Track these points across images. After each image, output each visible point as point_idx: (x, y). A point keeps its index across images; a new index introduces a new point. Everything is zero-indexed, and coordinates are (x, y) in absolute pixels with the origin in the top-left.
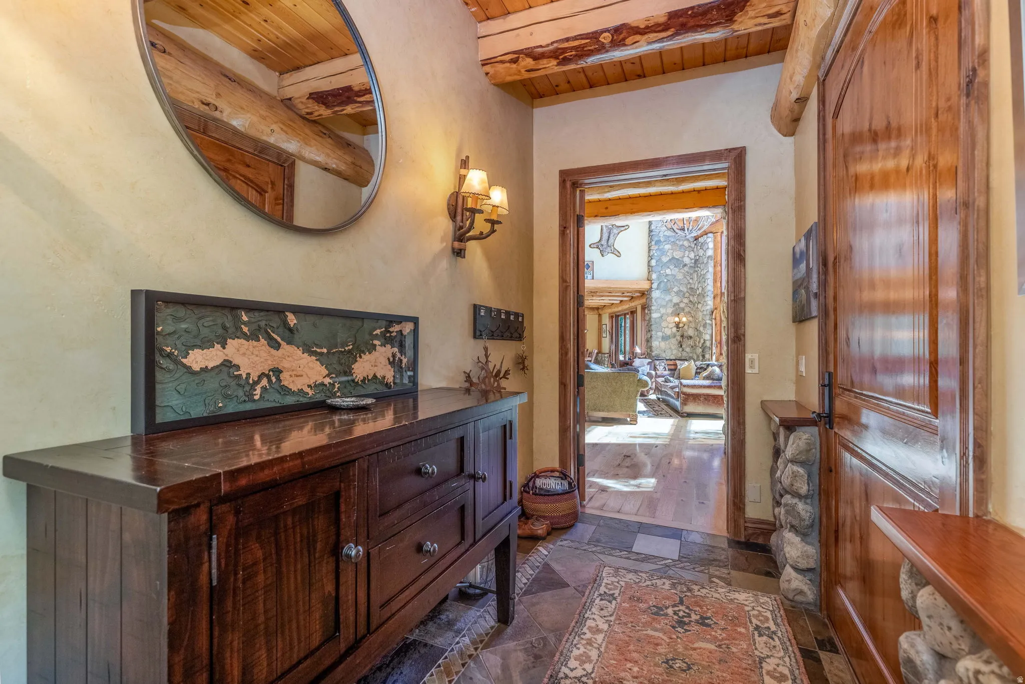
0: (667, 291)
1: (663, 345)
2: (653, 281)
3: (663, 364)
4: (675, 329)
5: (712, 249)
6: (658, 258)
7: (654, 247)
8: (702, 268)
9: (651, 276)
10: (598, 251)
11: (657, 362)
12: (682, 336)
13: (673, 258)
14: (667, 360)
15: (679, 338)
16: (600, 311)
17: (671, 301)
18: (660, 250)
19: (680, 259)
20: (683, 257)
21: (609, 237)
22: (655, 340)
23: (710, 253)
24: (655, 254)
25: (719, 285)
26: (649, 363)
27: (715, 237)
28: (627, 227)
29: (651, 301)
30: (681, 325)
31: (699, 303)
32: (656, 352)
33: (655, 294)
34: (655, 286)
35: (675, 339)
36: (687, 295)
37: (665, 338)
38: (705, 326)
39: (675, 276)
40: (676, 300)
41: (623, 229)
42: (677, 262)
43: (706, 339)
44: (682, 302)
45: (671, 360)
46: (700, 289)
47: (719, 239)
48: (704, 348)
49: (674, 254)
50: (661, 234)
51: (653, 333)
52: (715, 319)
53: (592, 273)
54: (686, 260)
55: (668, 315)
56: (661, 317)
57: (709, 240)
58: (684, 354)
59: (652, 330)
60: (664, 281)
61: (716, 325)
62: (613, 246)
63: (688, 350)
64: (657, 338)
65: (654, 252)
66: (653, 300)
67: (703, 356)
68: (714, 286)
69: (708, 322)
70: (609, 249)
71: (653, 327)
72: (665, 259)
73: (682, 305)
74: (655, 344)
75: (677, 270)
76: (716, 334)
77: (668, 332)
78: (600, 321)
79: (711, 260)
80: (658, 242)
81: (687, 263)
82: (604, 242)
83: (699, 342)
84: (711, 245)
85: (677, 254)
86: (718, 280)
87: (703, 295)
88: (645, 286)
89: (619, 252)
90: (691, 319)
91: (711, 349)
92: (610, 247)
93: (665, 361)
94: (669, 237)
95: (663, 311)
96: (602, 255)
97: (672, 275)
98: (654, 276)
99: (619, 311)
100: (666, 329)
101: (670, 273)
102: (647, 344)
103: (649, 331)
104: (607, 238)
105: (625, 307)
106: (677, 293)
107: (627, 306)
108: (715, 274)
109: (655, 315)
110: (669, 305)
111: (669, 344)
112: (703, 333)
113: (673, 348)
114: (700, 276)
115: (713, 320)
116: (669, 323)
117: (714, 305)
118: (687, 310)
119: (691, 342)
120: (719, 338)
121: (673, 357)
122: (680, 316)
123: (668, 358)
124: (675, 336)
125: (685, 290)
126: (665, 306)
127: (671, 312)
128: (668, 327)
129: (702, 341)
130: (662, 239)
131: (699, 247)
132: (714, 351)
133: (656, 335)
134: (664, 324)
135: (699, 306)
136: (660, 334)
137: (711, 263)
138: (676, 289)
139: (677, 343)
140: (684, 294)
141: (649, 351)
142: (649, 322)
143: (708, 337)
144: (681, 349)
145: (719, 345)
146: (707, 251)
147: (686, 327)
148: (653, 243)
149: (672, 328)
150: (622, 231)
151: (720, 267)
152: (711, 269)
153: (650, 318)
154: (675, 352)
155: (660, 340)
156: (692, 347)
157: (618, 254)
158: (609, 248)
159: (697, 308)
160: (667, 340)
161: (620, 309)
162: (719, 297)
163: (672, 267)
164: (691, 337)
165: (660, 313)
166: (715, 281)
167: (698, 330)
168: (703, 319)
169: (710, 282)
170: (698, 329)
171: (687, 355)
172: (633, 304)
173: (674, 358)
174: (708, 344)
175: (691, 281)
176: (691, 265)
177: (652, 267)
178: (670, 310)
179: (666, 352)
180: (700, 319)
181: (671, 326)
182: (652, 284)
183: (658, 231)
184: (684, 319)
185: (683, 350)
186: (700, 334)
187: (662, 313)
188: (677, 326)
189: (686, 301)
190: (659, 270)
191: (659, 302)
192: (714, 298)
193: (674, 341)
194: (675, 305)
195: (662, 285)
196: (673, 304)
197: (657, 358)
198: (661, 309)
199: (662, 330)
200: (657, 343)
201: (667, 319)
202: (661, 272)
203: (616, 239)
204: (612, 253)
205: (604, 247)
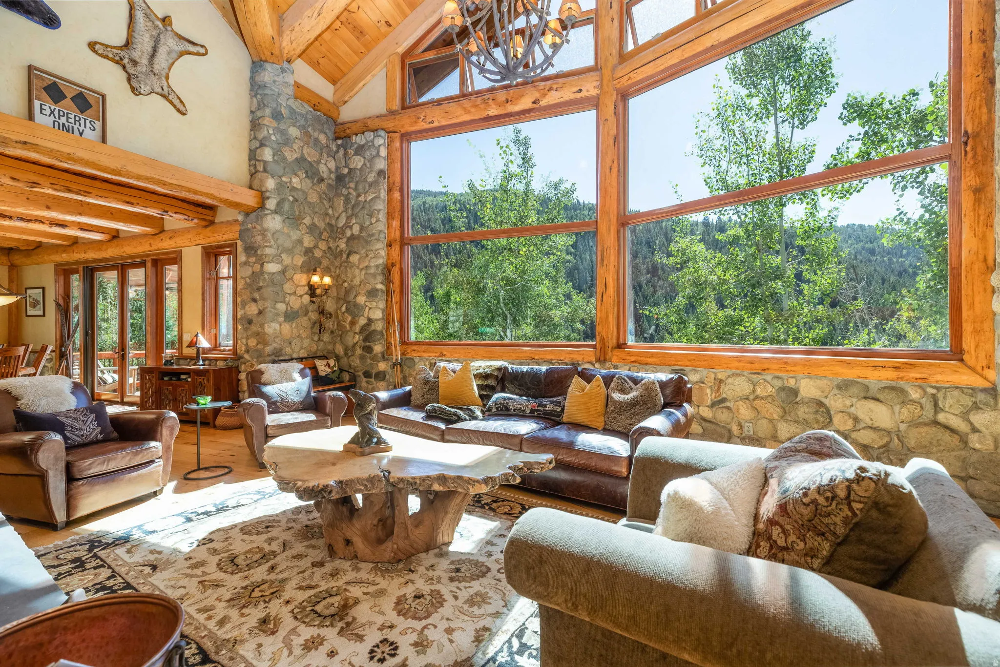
0: (293, 220)
1: (286, 329)
2: (265, 194)
4: (306, 299)
5: (384, 158)
6: (278, 148)
8: (360, 190)
10: (119, 72)
12: (320, 313)
13: (303, 158)
15: (314, 316)
17: (300, 242)
18: (282, 133)
19: (315, 165)
20: (319, 162)
22: (273, 321)
23: (382, 164)
24: (273, 138)
25: (398, 223)
27: (391, 141)
31: (353, 252)
32: (274, 345)
33: (272, 222)
34: (271, 204)
35: (306, 318)
36: (325, 235)
37: (290, 316)
39: (307, 195)
40: (308, 241)
42: (309, 170)
43: (373, 317)
44: (317, 246)
46: (356, 228)
47: (399, 144)
48: (366, 331)
49: (305, 152)
50: (283, 102)
53: (98, 126)
54: (323, 171)
55: (294, 268)
56: (283, 272)
58: (324, 346)
60: (289, 200)
63: (329, 337)
64: (277, 315)
65: (271, 131)
66: (266, 233)
68: (390, 224)
69: (378, 287)
72: (289, 155)
73: (318, 253)
74: (273, 327)
75: (309, 183)
77: (295, 303)
79: (384, 178)
80: (278, 116)
81: (324, 176)
83: (352, 324)
84: (383, 152)
85: (311, 154)
86: (397, 214)
87: (367, 238)
88: (249, 199)
94: (295, 112)
95: (286, 259)
96: (133, 89)
97: (301, 190)
98: (271, 183)
100: (293, 298)
101: (299, 187)
106: (310, 229)
108: (390, 205)
109: (270, 268)
110: (299, 249)
111: (297, 327)
112: (364, 307)
113: (304, 334)
114: (357, 204)
116: (297, 286)
117: (388, 259)
118: (327, 262)
119: (331, 324)
121: (303, 354)
123: (295, 355)
124: (306, 313)
125: (321, 225)
126: (290, 251)
127: (300, 264)
128: (294, 293)
129: (362, 321)
130: (283, 111)
131: (352, 152)
133: (274, 308)
134: (288, 288)
135: (355, 258)
136: (281, 307)
137: (381, 184)
138: (307, 221)
139: (309, 325)
140: (321, 233)
144: (316, 337)
147: (330, 295)
149: (301, 296)
152: (383, 194)
154: (306, 343)
155: (282, 319)
156: (332, 332)
158: (154, 79)
159: (348, 261)
160: (293, 320)
162: (398, 244)
163: (302, 175)
164: (330, 315)
165: (281, 263)
166: (390, 216)
167: (352, 302)
168: (364, 281)
169: (381, 216)
170: (350, 298)
173: (306, 355)
174: (377, 326)
175: (331, 211)
176: (330, 182)
177: (265, 161)
178: (299, 260)
179: (293, 344)
180: (357, 282)
181: (301, 291)
182: (265, 198)
183: (276, 90)
184: (327, 280)
185: (321, 340)
186: (354, 309)
187: (285, 263)
188: (313, 292)
189: (323, 246)
190: (280, 174)
191: (280, 242)
192: (390, 245)
193: (304, 321)
194: (308, 251)
195: (286, 207)
196: (304, 249)
197: (276, 359)
198: (284, 256)
199: (285, 298)
200: (275, 325)
201: (295, 277)
202: (284, 179)
203: (173, 63)
204: (162, 95)
205: (139, 68)
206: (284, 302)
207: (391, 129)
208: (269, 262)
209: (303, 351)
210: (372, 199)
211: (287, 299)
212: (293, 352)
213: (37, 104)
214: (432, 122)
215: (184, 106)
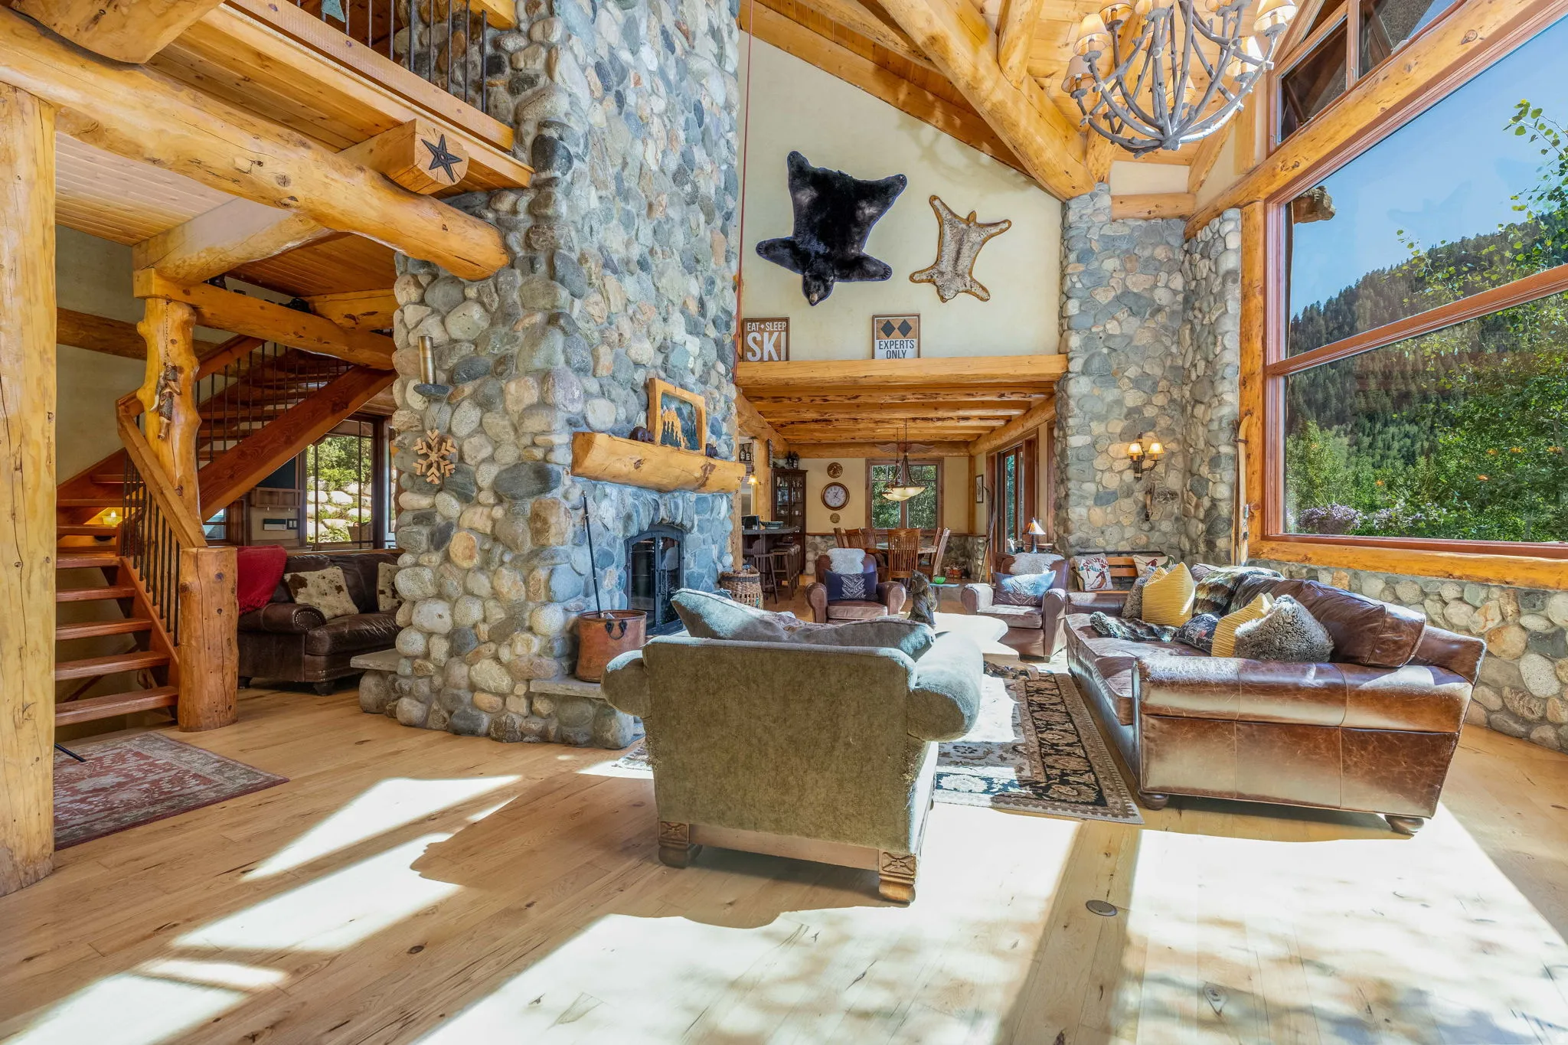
0: (1108, 376)
1: (1097, 514)
2: (1070, 355)
3: (1097, 566)
4: (1129, 476)
5: (1235, 251)
6: (1087, 294)
7: (1075, 268)
8: (1205, 308)
9: (1067, 341)
10: (930, 289)
11: (1082, 561)
12: (1150, 492)
13: (1126, 292)
14: (1107, 553)
15: (1140, 496)
16: (971, 448)
17: (1119, 402)
18: (1091, 274)
19: (1146, 294)
20: (1155, 286)
21: (958, 253)
22: (1078, 504)
23: (1231, 262)
24: (1079, 285)
25: (1258, 345)
26: (1054, 566)
27: (1246, 218)
28: (1006, 225)
29: (1067, 404)
30: (1146, 464)
31: (1198, 402)
32: (1079, 534)
33: (1079, 387)
34: (1076, 366)
35: (1129, 501)
36: (1163, 384)
37: (1103, 499)
38: (1215, 462)
39: (1131, 339)
40: (1133, 398)
41: (994, 230)
42: (1136, 304)
43: (1218, 496)
44: (1149, 402)
45: (1120, 554)
46: (1201, 365)
47: (1260, 217)
48: (1211, 518)
49: (1129, 283)
50: (1094, 235)
51: (1072, 485)
52: (1246, 442)
53: (915, 343)
54: (1162, 296)
55: (1111, 438)
56: (1094, 444)
57: (1229, 227)
58: (1156, 537)
59: (1068, 479)
60: (1100, 354)
61: (1248, 456)
62: (970, 273)
63: (1166, 526)
64: (1083, 497)
65: (1075, 279)
66: (1072, 403)
67: (1211, 545)
68: (1244, 351)
69: (1225, 449)
70: (959, 282)
71: (1072, 471)
72: (1103, 297)
73: (1150, 412)
74: (1077, 513)
75: (1135, 322)
76: (1249, 481)
77: (1111, 482)
78: (972, 468)
79: (1235, 281)
80: (1085, 256)
81: (1164, 302)
82: (946, 266)
83: (1197, 507)
84: (1234, 242)
85: (1138, 283)
86: (1256, 331)
87: (1211, 379)
88: (1051, 367)
89: (984, 289)
90: (1173, 446)
91: (1233, 522)
92: (962, 276)
93: (1102, 557)
94: (1114, 239)
95: (1097, 428)
96: (942, 298)
97: (1122, 335)
98: (1075, 341)
99: (1005, 444)
100: (1107, 475)
101: (1117, 332)
102: (1057, 515)
103: (1062, 481)
104: (954, 255)
105: (1015, 432)
106: (1137, 383)
107: (1020, 430)
108: (1245, 318)
109: (1076, 441)
110: (1116, 412)
111: (1114, 512)
112: (1208, 480)
113: (1125, 521)
114: (1202, 330)
115: (1241, 446)
116: (1114, 459)
117: (1241, 404)
118: (1164, 422)
119: (1175, 508)
120: (1257, 495)
121: (1124, 546)
122: (1144, 439)
123: (1109, 548)
124: (1129, 493)
125: (1157, 371)
126: (1101, 418)
127: (1118, 430)
128: (1111, 469)
129: (1206, 502)
130: (1096, 246)
131: (1198, 256)
132: (1244, 528)
133: (1080, 489)
134: (1101, 462)
135: (1200, 410)
136: (1090, 487)
137: (1234, 292)
138: (1132, 372)
139: (1135, 509)
140: (1156, 384)
141: (1061, 532)
142: (1062, 460)
143: (1223, 491)
144: (1146, 526)
145: (1257, 514)
146: (1223, 258)
147: (1160, 468)
148: (1072, 257)
149: (1121, 472)
150: (992, 236)
151: (1260, 298)
152: (1234, 306)
153: (1064, 451)
154: (1129, 533)
155: (1090, 502)
156: (1177, 519)
157: (983, 294)
158: (959, 280)
159: (1193, 416)
160: (1108, 502)
161: (1005, 439)
162: (1259, 379)
163: (1122, 315)
164: (1173, 495)
165: (1090, 433)
166: (1245, 337)
167: (1193, 475)
168: (1208, 443)
169: (1231, 340)
170: (1195, 469)
171: (1162, 539)
172: (1030, 424)
173: (1128, 549)
174: (1224, 509)
175: (1174, 349)
176: (1176, 306)
177: (1069, 317)
178: (1117, 426)
179: (1107, 533)
180: (1201, 445)
181: (1119, 465)
182: (1069, 360)
183: (1084, 226)
184: (1156, 448)
185: (1152, 529)
186: (1197, 484)
187: (1095, 433)
188: (1136, 464)
189: (1160, 400)
190: (1089, 326)
191: (1087, 407)
192: (1243, 383)
193: (1127, 504)
194: (1131, 412)
195: (1096, 363)
196: (1125, 410)
197: (1082, 550)
198: (1093, 425)
199: (1095, 476)
200: (1083, 511)
201: (1110, 449)
202: (1094, 330)
203: (975, 259)
204: (966, 292)
205: (945, 277)
206: (1093, 481)
207: (1246, 201)
208: (1073, 435)
209: (1124, 543)
210: (1217, 319)
211: (1098, 478)
212: (1108, 543)
213: (877, 342)
214: (1296, 165)
215: (987, 291)
